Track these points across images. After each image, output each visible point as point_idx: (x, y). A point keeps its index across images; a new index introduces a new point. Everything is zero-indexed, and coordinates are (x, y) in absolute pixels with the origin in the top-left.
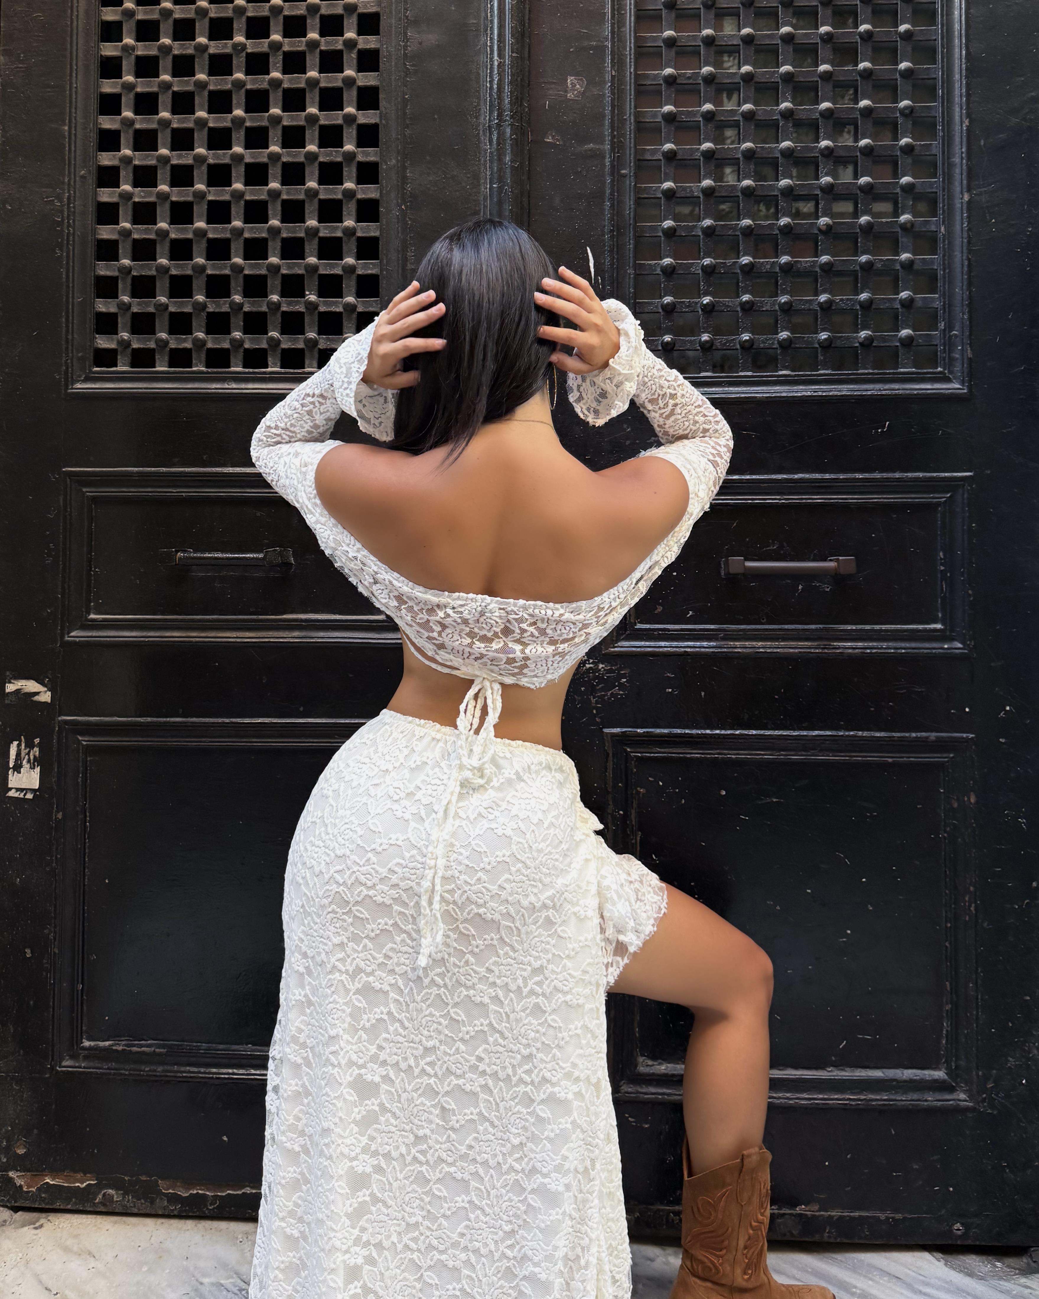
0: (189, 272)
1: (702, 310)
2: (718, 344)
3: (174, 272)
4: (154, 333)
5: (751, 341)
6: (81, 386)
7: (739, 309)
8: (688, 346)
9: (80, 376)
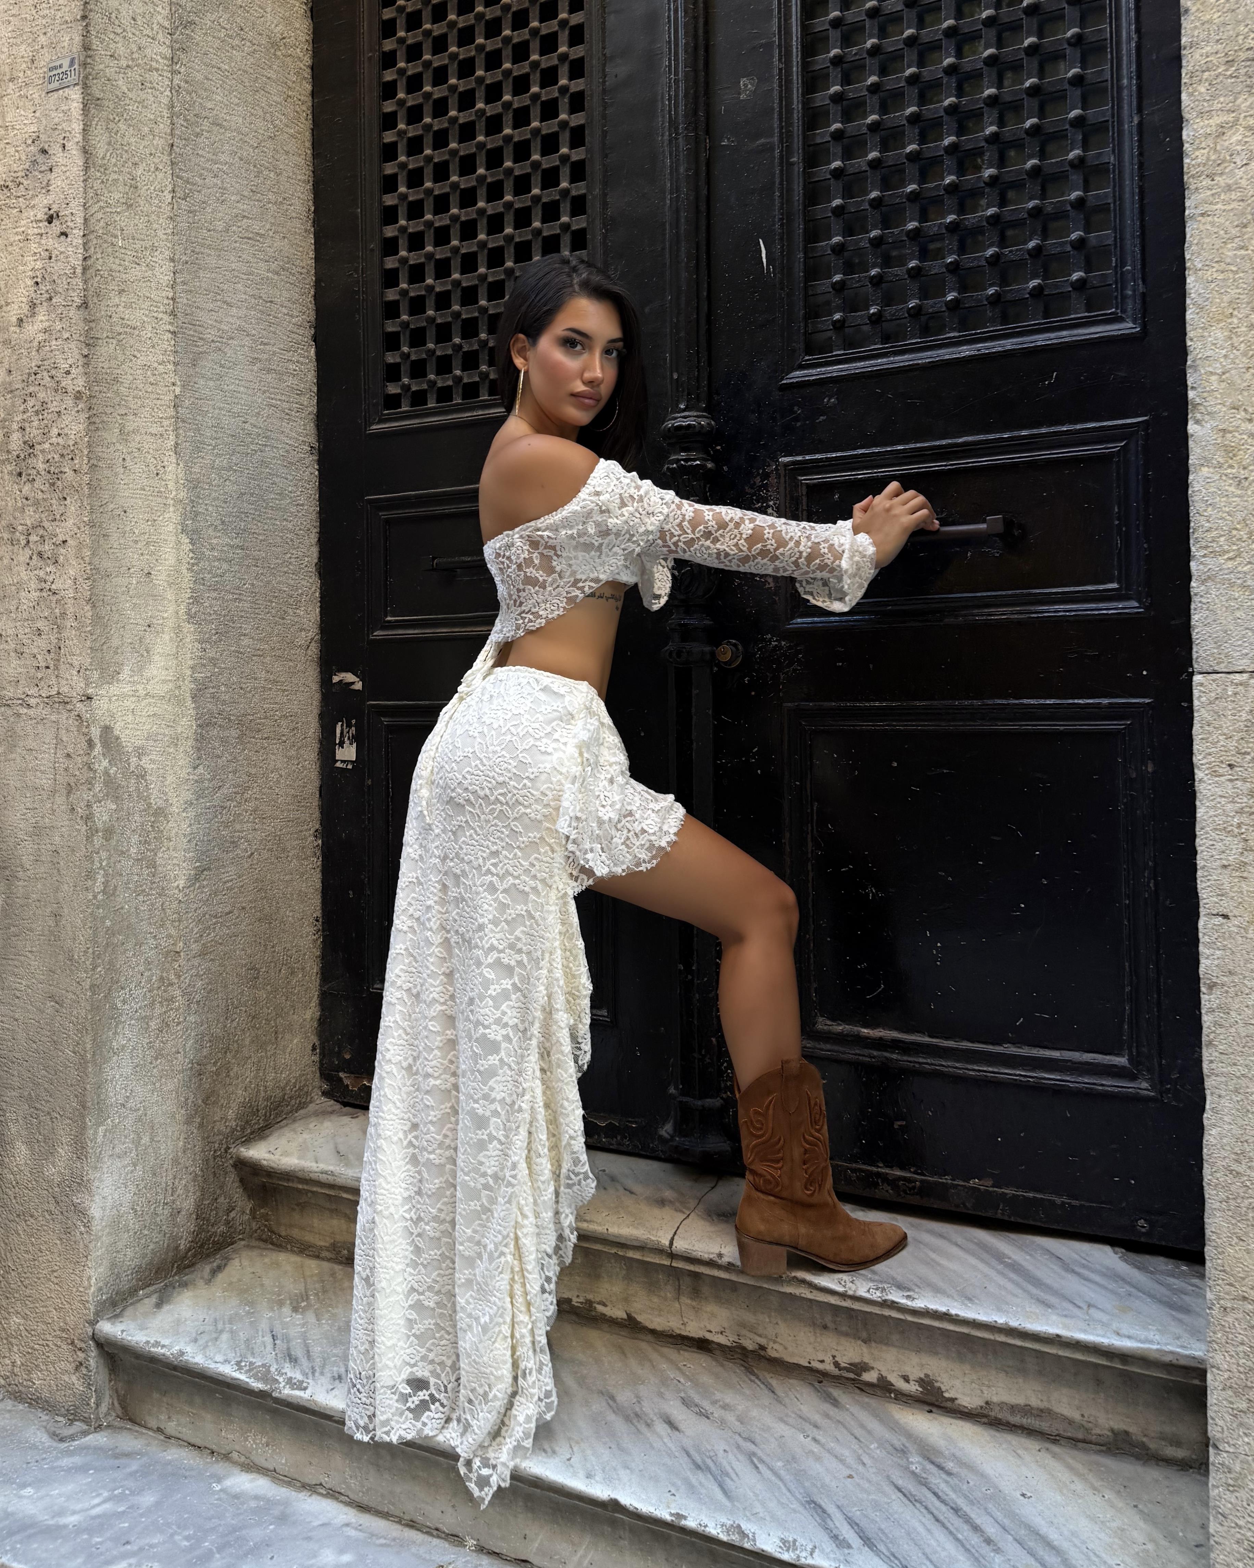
2: (885, 314)
3: (438, 321)
4: (426, 376)
5: (918, 307)
6: (375, 427)
7: (906, 276)
8: (857, 321)
9: (375, 419)
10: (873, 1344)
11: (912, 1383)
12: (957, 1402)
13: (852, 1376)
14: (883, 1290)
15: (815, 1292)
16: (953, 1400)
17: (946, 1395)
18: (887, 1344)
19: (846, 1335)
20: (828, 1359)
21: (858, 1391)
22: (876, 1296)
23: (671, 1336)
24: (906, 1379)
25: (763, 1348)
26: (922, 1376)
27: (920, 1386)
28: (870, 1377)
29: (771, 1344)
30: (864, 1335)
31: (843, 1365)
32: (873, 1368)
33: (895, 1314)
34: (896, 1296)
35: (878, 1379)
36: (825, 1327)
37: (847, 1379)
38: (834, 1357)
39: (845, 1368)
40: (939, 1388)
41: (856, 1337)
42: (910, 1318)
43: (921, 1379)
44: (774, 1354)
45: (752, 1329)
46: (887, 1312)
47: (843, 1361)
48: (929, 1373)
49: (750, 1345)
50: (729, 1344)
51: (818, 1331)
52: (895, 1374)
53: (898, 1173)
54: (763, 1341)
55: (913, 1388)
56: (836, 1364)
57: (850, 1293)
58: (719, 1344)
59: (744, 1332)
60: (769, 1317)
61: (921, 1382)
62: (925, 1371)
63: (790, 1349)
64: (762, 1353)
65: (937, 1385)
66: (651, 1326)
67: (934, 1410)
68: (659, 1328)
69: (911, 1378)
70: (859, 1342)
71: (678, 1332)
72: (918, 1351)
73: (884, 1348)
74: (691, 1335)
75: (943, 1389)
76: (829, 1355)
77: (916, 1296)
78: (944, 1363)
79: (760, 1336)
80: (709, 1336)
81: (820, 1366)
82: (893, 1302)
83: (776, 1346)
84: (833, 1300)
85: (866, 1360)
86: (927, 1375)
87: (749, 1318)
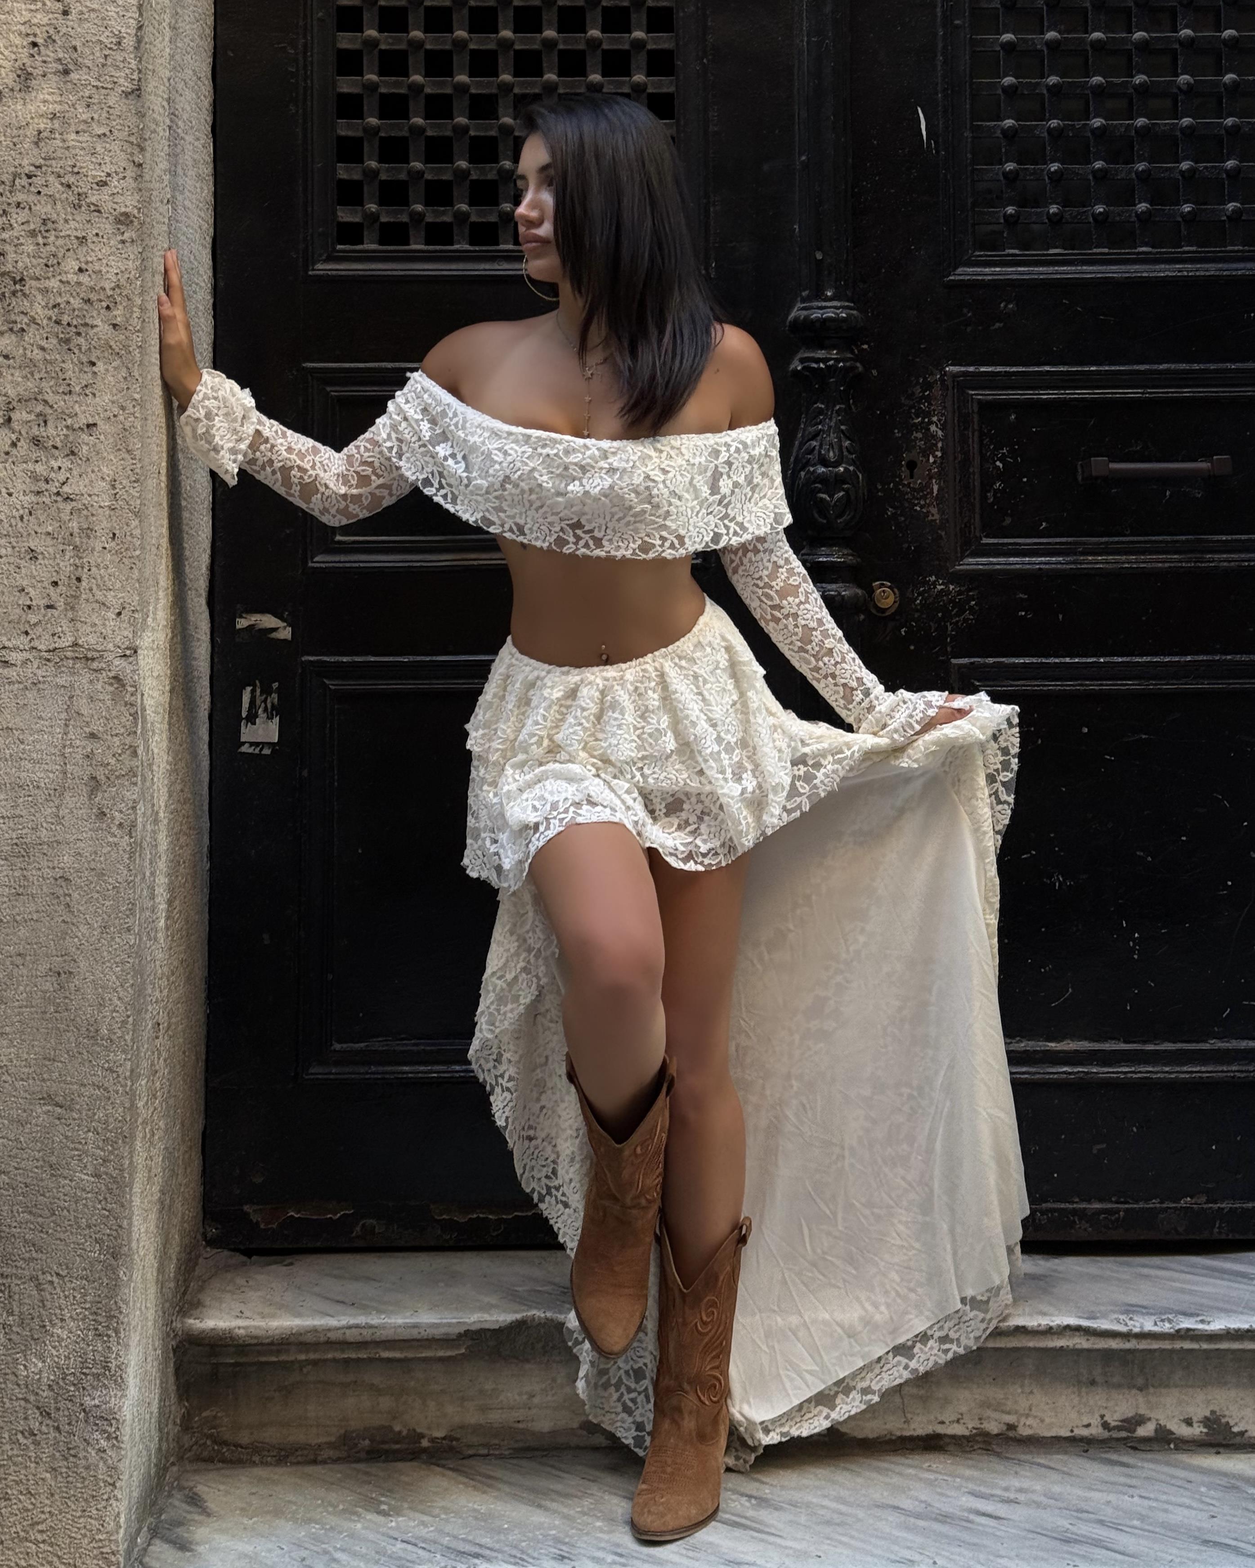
0: (449, 133)
1: (1049, 178)
2: (1067, 216)
3: (429, 133)
4: (407, 204)
5: (1105, 214)
6: (322, 268)
7: (1091, 177)
8: (1034, 219)
9: (321, 255)
10: (1151, 1390)
11: (1195, 1425)
12: (1246, 1435)
13: (1124, 1434)
14: (1170, 1321)
15: (1092, 1339)
16: (1242, 1433)
17: (1235, 1429)
18: (1167, 1386)
19: (1119, 1386)
20: (1095, 1421)
21: (1132, 1451)
22: (1167, 1327)
23: (890, 1442)
24: (1189, 1422)
25: (1011, 1427)
26: (1208, 1414)
27: (1205, 1427)
28: (1146, 1431)
29: (1023, 1420)
30: (1140, 1381)
31: (1113, 1424)
32: (1149, 1419)
33: (1188, 1345)
34: (1187, 1323)
35: (1156, 1430)
36: (1093, 1383)
37: (1118, 1440)
38: (1102, 1417)
39: (1115, 1428)
40: (1228, 1423)
41: (1131, 1386)
42: (1205, 1346)
43: (1206, 1418)
44: (1024, 1432)
45: (999, 1407)
46: (1178, 1345)
47: (1113, 1419)
48: (1216, 1408)
49: (993, 1428)
50: (967, 1433)
51: (1084, 1389)
52: (1176, 1420)
53: (1097, 1206)
54: (1011, 1419)
55: (1197, 1431)
56: (1105, 1425)
57: (1137, 1330)
58: (953, 1437)
59: (989, 1413)
60: (1022, 1386)
61: (1206, 1422)
62: (1211, 1408)
63: (1047, 1420)
64: (1011, 1434)
65: (1223, 1420)
66: (860, 1435)
67: (1221, 1450)
68: (871, 1436)
69: (1195, 1419)
70: (1134, 1391)
71: (899, 1434)
72: (1204, 1386)
73: (1164, 1391)
74: (915, 1434)
75: (1232, 1423)
76: (1097, 1416)
77: (1209, 1319)
78: (1233, 1393)
79: (1009, 1413)
80: (941, 1430)
81: (1085, 1432)
82: (1188, 1330)
83: (1029, 1421)
84: (1114, 1344)
85: (1142, 1411)
86: (1213, 1412)
87: (995, 1393)
